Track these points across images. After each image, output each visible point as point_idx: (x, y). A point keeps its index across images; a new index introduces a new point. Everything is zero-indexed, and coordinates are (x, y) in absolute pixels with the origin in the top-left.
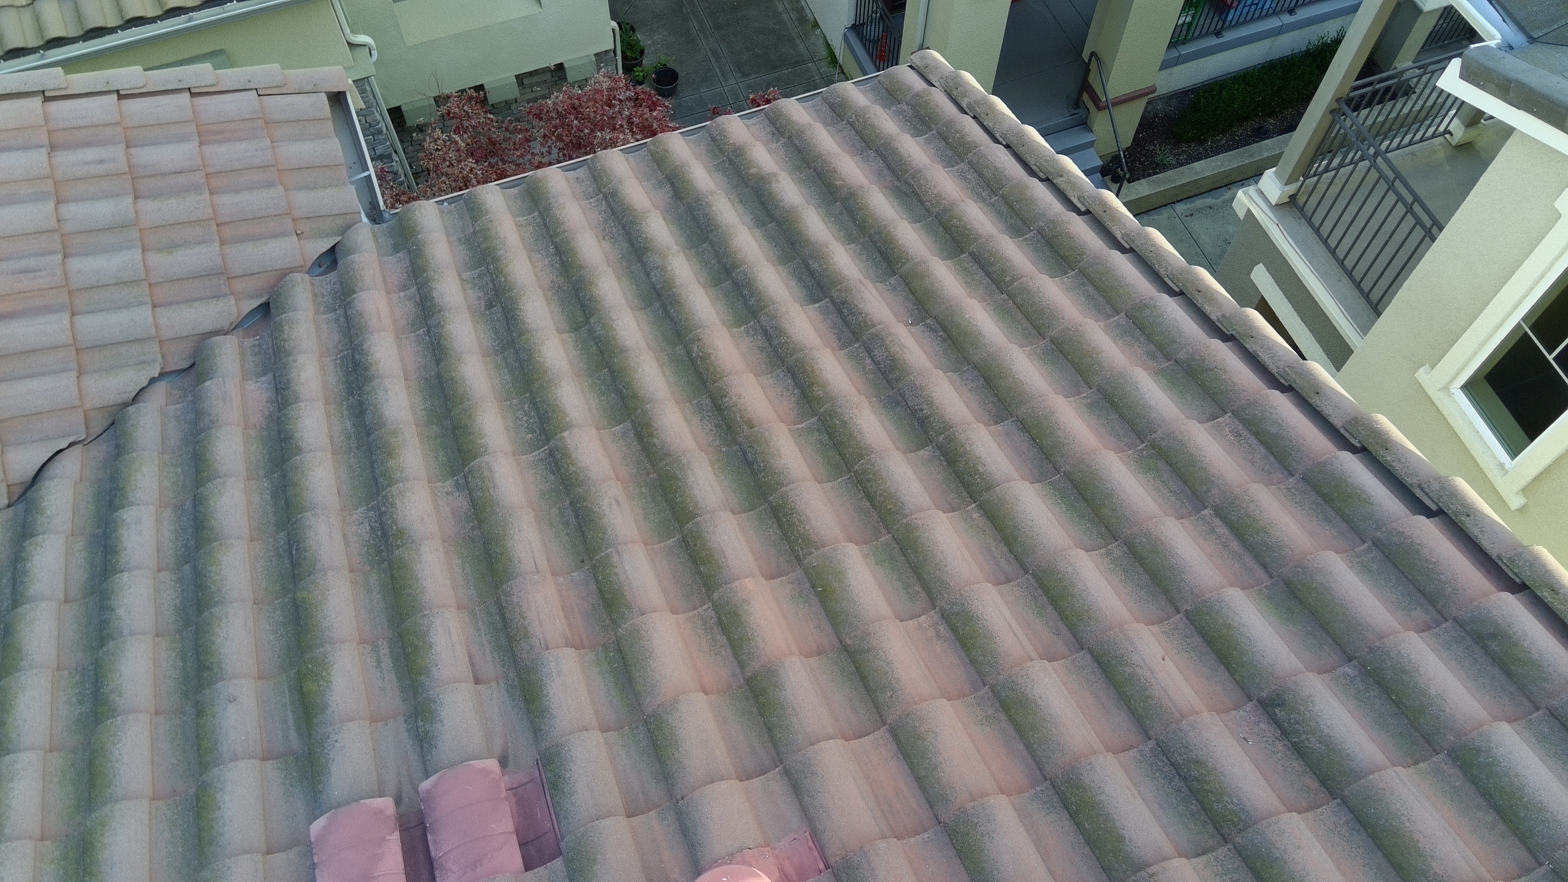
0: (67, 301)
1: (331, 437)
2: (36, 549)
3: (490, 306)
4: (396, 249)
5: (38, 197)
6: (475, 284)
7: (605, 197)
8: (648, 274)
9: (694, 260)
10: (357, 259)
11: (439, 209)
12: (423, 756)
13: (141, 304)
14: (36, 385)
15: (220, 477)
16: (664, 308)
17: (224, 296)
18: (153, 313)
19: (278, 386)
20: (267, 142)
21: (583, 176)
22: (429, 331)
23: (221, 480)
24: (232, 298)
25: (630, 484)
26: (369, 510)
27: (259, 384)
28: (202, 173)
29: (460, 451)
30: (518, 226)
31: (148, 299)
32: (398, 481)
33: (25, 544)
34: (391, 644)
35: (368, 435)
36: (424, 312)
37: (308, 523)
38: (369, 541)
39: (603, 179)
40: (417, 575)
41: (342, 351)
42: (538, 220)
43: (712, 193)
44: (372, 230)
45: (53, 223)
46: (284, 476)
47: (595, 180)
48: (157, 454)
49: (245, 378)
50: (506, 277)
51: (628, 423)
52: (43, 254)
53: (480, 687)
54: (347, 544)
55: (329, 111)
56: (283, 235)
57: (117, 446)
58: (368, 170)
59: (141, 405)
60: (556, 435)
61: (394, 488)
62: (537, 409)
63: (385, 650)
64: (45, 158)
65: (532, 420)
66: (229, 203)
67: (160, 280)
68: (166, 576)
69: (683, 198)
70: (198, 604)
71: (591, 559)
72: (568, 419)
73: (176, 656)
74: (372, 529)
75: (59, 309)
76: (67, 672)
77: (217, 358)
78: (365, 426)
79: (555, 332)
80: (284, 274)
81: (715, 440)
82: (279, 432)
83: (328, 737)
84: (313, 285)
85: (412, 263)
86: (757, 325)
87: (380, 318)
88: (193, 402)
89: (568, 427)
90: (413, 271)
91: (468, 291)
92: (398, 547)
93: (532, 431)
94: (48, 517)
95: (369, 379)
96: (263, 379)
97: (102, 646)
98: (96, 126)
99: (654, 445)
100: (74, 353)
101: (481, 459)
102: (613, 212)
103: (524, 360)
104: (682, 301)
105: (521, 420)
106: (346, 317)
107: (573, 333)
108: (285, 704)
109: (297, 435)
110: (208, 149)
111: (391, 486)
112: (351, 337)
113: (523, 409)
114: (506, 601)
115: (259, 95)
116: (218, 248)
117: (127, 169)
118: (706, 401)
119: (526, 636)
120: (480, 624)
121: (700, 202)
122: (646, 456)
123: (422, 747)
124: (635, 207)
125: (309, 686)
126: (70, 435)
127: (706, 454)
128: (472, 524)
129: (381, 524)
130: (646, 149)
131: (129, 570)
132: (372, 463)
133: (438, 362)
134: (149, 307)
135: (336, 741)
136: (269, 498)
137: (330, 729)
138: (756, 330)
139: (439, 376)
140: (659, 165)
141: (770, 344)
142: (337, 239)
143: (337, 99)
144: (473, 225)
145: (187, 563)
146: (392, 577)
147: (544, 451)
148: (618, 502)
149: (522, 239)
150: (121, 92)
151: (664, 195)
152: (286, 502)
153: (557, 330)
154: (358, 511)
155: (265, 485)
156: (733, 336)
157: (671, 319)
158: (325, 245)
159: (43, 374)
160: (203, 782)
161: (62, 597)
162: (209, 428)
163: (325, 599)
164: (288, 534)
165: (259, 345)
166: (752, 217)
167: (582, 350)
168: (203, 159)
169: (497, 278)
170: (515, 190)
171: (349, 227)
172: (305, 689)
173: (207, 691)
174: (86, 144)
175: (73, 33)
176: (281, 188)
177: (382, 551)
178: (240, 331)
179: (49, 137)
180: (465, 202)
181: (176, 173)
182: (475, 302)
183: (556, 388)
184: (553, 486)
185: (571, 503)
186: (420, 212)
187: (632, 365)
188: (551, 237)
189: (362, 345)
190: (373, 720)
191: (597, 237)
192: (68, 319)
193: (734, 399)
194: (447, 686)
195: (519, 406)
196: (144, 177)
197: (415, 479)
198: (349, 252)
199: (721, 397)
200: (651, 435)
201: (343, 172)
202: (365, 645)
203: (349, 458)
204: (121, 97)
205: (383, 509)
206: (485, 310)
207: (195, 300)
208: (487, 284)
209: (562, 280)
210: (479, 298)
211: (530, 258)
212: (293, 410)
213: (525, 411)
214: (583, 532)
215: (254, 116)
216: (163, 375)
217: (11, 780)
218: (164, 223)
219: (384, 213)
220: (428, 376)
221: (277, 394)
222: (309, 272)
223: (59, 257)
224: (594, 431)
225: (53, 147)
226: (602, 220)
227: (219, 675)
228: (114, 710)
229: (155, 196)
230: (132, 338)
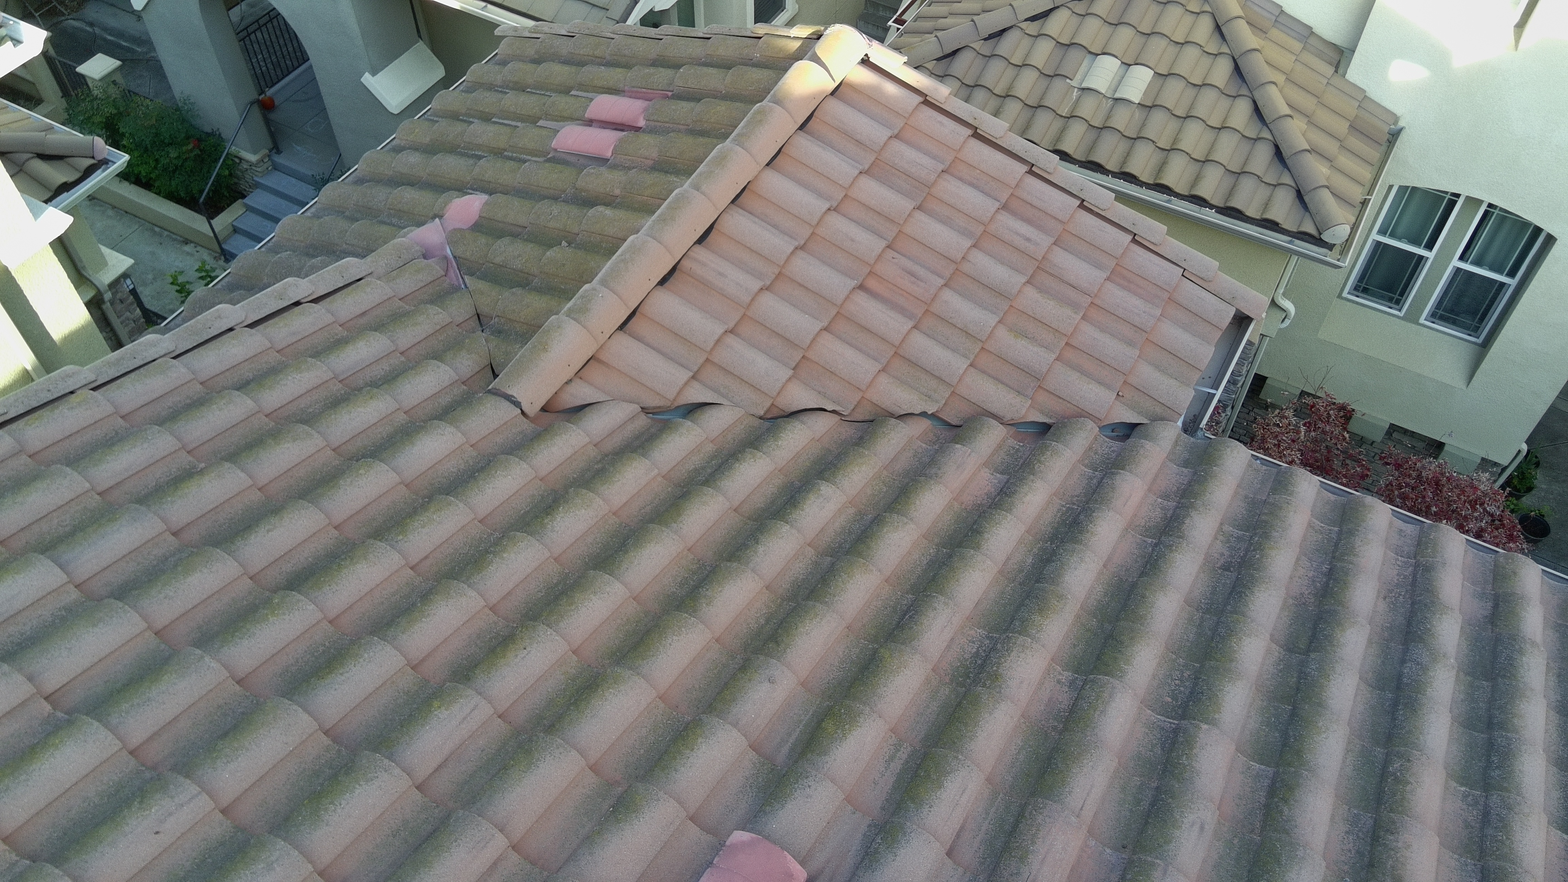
0: (920, 315)
1: (1008, 559)
2: (750, 459)
3: (1226, 568)
4: (1186, 464)
5: (964, 232)
6: (1228, 541)
7: (1417, 566)
8: (1403, 662)
9: (1463, 688)
10: (1147, 447)
11: (1250, 461)
12: (857, 868)
13: (965, 356)
14: (850, 354)
15: (907, 517)
16: (1395, 704)
17: (1026, 396)
18: (966, 369)
19: (1005, 489)
20: (1158, 312)
21: (1409, 532)
22: (1156, 545)
23: (905, 520)
24: (1030, 402)
25: (1227, 824)
26: (988, 637)
27: (992, 477)
28: (1089, 300)
29: (1098, 658)
30: (1310, 525)
31: (972, 357)
32: (1030, 636)
33: (747, 450)
34: (912, 755)
35: (1037, 581)
36: (1165, 528)
37: (936, 605)
38: (966, 660)
39: (1426, 549)
40: (979, 721)
41: (1074, 504)
42: (1334, 536)
43: (1533, 644)
44: (1179, 436)
45: (959, 257)
46: (950, 556)
47: (1418, 545)
48: (881, 465)
49: (985, 464)
50: (1262, 557)
51: (1271, 771)
52: (933, 272)
53: (948, 861)
54: (948, 647)
55: (1227, 324)
56: (1108, 387)
57: (861, 438)
58: (1217, 389)
59: (902, 424)
60: (1194, 719)
61: (1021, 638)
62: (1196, 684)
63: (903, 755)
64: (993, 210)
65: (1182, 689)
66: (1090, 334)
67: (992, 350)
68: (810, 552)
69: (1497, 626)
70: (812, 591)
71: (1134, 852)
72: (1217, 716)
73: (764, 614)
74: (977, 654)
75: (910, 316)
76: (692, 557)
77: (980, 435)
78: (1041, 573)
79: (1268, 636)
80: (1082, 414)
81: (1346, 864)
82: (975, 522)
83: (807, 777)
84: (1096, 439)
85: (1190, 484)
86: (1483, 799)
87: (1126, 504)
88: (937, 451)
89: (1213, 723)
90: (1185, 490)
91: (1218, 542)
92: (984, 686)
93: (1175, 698)
94: (777, 445)
95: (1075, 540)
96: (998, 475)
97: (730, 561)
98: (1046, 213)
99: (1281, 812)
100: (892, 353)
101: (1111, 680)
102: (1414, 583)
103: (1219, 635)
104: (1419, 712)
105: (1172, 680)
106: (1100, 482)
107: (1284, 650)
108: (801, 721)
109: (986, 536)
110: (1109, 285)
111: (1020, 634)
112: (1090, 499)
113: (1183, 673)
114: (1031, 813)
115: (1183, 275)
116: (1052, 359)
117: (1040, 258)
118: (1367, 820)
119: (1022, 859)
120: (993, 810)
121: (1514, 643)
122: (1264, 814)
123: (863, 859)
124: (1440, 596)
125: (829, 725)
126: (839, 404)
127: (1327, 867)
128: (1056, 724)
129: (987, 656)
130: (1493, 556)
131: (792, 526)
132: (1022, 604)
133: (1143, 574)
134: (969, 362)
135: (809, 786)
136: (925, 562)
137: (814, 773)
138: (1476, 803)
139: (1134, 586)
140: (1495, 579)
141: (1482, 829)
142: (1145, 421)
143: (1242, 321)
144: (1269, 494)
145: (831, 556)
146: (959, 704)
147: (1171, 723)
148: (1202, 828)
149: (1304, 539)
150: (1085, 203)
151: (1480, 609)
152: (934, 576)
153: (1272, 635)
154: (978, 630)
155: (931, 551)
156: (1446, 788)
157: (1394, 719)
158: (1131, 418)
159: (860, 350)
160: (700, 719)
161: (736, 504)
162: (931, 478)
163: (898, 672)
164: (915, 600)
165: (1018, 450)
166: (1560, 699)
167: (1281, 671)
168: (1100, 290)
169: (1254, 550)
170: (1333, 497)
171: (1162, 419)
172: (823, 724)
173: (762, 658)
174: (1029, 221)
175: (1078, 156)
176: (1137, 352)
177: (969, 677)
178: (1013, 430)
179: (1008, 198)
180: (1278, 473)
181: (1070, 285)
182: (1216, 555)
183: (1229, 682)
184: (1153, 759)
185: (1157, 788)
186: (1232, 451)
187: (1320, 724)
188: (1334, 557)
189: (1094, 512)
190: (848, 800)
191: (1379, 592)
192: (910, 327)
193: (1400, 845)
194: (924, 832)
195: (1181, 668)
196: (1047, 272)
197: (1043, 646)
198: (1146, 437)
199: (1388, 830)
200: (1286, 801)
201: (1196, 376)
202: (893, 736)
203: (1007, 586)
204: (1082, 206)
205: (999, 646)
206: (1220, 568)
207: (1003, 383)
208: (1239, 549)
209: (1312, 600)
210: (1222, 554)
211: (1298, 559)
212: (999, 515)
213: (1182, 676)
214: (1147, 823)
215: (1165, 287)
216: (934, 416)
217: (595, 593)
218: (1030, 313)
219: (1199, 430)
220: (1124, 579)
221: (998, 494)
222: (1102, 428)
223: (941, 282)
224: (1233, 747)
225: (1005, 207)
226: (1396, 582)
227: (779, 654)
228: (695, 611)
229: (1041, 290)
230: (937, 374)
